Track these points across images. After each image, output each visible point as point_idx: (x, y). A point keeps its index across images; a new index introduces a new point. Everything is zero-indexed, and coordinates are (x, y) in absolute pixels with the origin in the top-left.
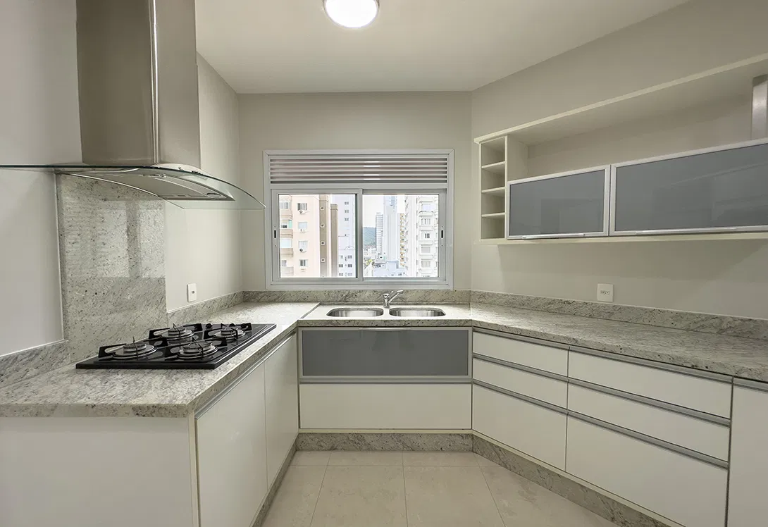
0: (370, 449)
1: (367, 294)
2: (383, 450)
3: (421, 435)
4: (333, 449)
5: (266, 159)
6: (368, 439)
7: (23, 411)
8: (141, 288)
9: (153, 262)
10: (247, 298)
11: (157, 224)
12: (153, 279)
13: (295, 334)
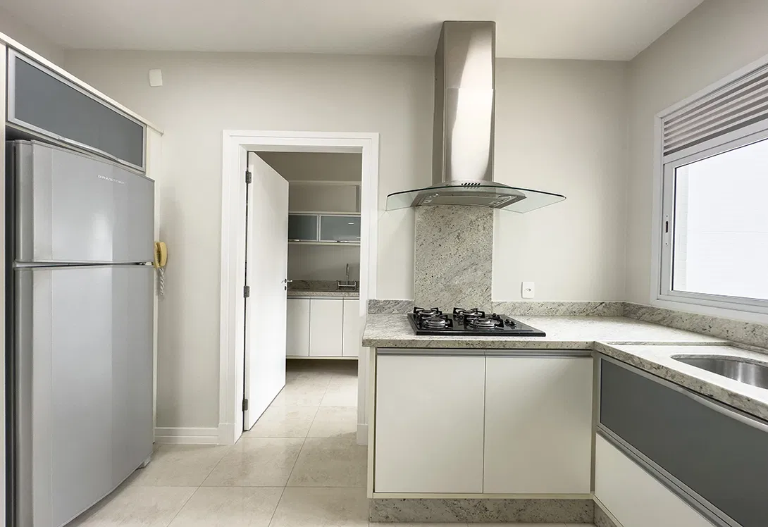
8: (467, 276)
9: (481, 260)
10: (627, 312)
11: (488, 230)
12: (479, 273)
13: (591, 361)
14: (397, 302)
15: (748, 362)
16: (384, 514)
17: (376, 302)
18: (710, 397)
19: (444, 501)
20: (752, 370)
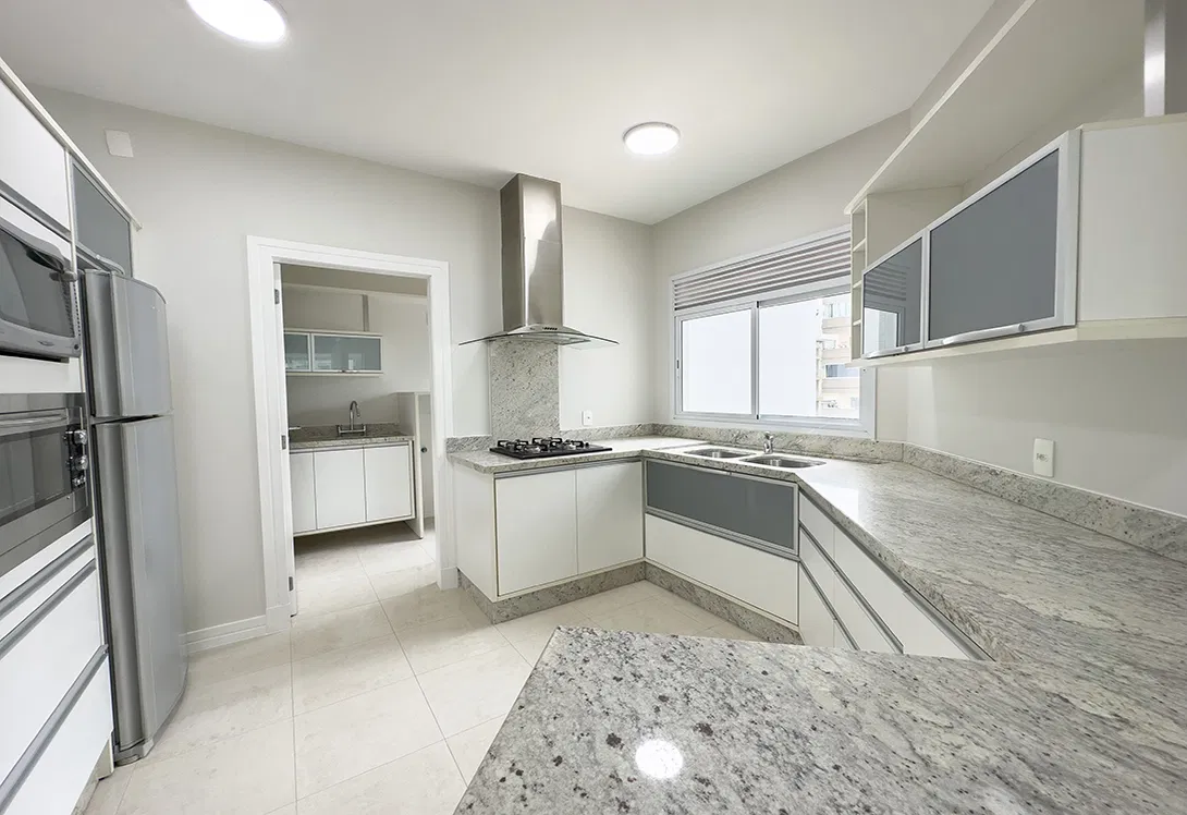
0: (698, 604)
1: (759, 436)
2: (710, 611)
3: (746, 611)
4: (671, 590)
5: (672, 286)
6: (699, 594)
7: (467, 463)
8: (539, 409)
9: (549, 392)
10: (656, 431)
11: (554, 364)
12: (549, 405)
13: (641, 463)
14: (476, 439)
15: (717, 451)
16: (505, 614)
17: (455, 440)
18: (698, 465)
19: (550, 590)
20: (718, 454)
